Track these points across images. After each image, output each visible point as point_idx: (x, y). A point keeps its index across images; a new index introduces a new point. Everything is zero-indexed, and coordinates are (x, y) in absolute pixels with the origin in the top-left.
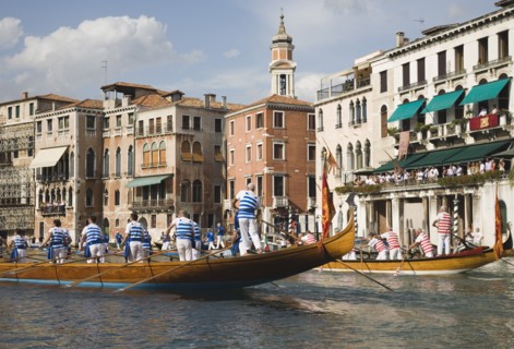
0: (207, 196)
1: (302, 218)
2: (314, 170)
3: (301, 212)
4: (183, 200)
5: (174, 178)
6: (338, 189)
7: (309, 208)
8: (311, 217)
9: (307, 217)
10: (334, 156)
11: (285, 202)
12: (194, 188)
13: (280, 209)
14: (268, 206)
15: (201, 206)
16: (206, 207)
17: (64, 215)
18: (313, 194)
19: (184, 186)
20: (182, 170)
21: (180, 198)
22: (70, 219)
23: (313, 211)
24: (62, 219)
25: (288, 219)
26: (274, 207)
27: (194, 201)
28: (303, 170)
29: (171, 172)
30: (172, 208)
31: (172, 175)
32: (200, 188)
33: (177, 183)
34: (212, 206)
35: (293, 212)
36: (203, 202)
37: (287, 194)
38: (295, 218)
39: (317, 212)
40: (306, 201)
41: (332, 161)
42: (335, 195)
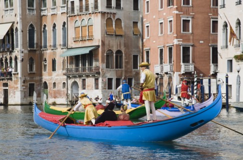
0: (127, 63)
1: (205, 82)
2: (216, 41)
3: (204, 76)
4: (107, 67)
5: (100, 49)
6: (237, 57)
7: (212, 73)
8: (213, 81)
9: (210, 80)
10: (234, 29)
11: (191, 68)
12: (117, 57)
13: (188, 74)
14: (177, 71)
15: (122, 71)
16: (126, 71)
17: (11, 79)
18: (215, 61)
19: (107, 56)
20: (107, 42)
21: (105, 65)
22: (16, 83)
23: (215, 75)
24: (9, 82)
25: (193, 82)
26: (182, 72)
27: (117, 67)
28: (207, 41)
29: (97, 44)
30: (98, 73)
31: (98, 46)
32: (121, 57)
33: (103, 53)
34: (131, 72)
35: (198, 76)
36: (124, 69)
37: (193, 62)
38: (200, 82)
39: (219, 76)
40: (210, 67)
41: (232, 34)
42: (234, 61)
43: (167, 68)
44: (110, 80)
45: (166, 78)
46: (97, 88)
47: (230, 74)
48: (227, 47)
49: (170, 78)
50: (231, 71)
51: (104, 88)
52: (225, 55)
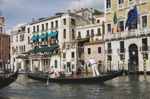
1: (6, 65)
2: (10, 52)
3: (6, 63)
6: (16, 57)
7: (8, 62)
8: (9, 65)
10: (16, 49)
11: (1, 61)
18: (10, 59)
23: (9, 63)
25: (2, 65)
28: (7, 52)
35: (4, 63)
37: (2, 59)
38: (4, 65)
39: (11, 63)
40: (8, 60)
41: (15, 50)
42: (16, 59)
48: (13, 54)
50: (15, 62)
52: (13, 56)
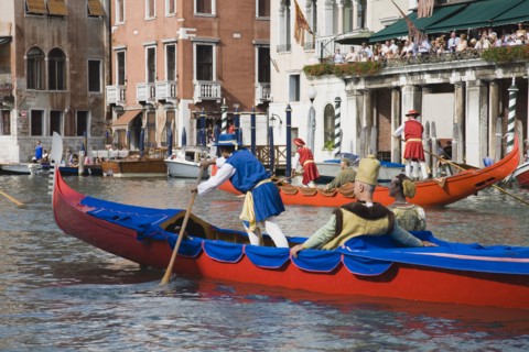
0: (75, 78)
1: (245, 120)
2: (266, 33)
3: (242, 108)
4: (31, 85)
5: (13, 45)
6: (310, 70)
7: (257, 102)
8: (260, 119)
9: (253, 117)
10: (304, 10)
11: (215, 91)
12: (51, 63)
13: (207, 104)
14: (185, 98)
15: (64, 95)
16: (73, 97)
18: (265, 77)
19: (31, 61)
20: (28, 31)
21: (24, 81)
23: (264, 107)
25: (219, 122)
26: (196, 99)
27: (52, 86)
28: (245, 33)
29: (6, 34)
30: (10, 99)
31: (9, 39)
32: (62, 63)
33: (20, 53)
34: (84, 97)
35: (230, 108)
36: (68, 90)
37: (220, 78)
39: (272, 109)
40: (254, 89)
41: (300, 20)
42: (303, 78)
43: (163, 90)
44: (37, 115)
45: (161, 112)
46: (7, 132)
47: (294, 106)
48: (289, 47)
49: (171, 113)
50: (298, 99)
51: (22, 133)
52: (285, 65)
